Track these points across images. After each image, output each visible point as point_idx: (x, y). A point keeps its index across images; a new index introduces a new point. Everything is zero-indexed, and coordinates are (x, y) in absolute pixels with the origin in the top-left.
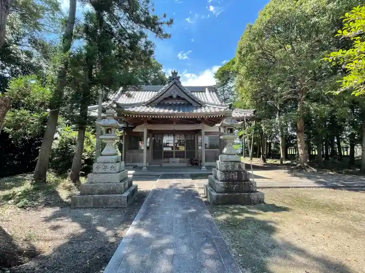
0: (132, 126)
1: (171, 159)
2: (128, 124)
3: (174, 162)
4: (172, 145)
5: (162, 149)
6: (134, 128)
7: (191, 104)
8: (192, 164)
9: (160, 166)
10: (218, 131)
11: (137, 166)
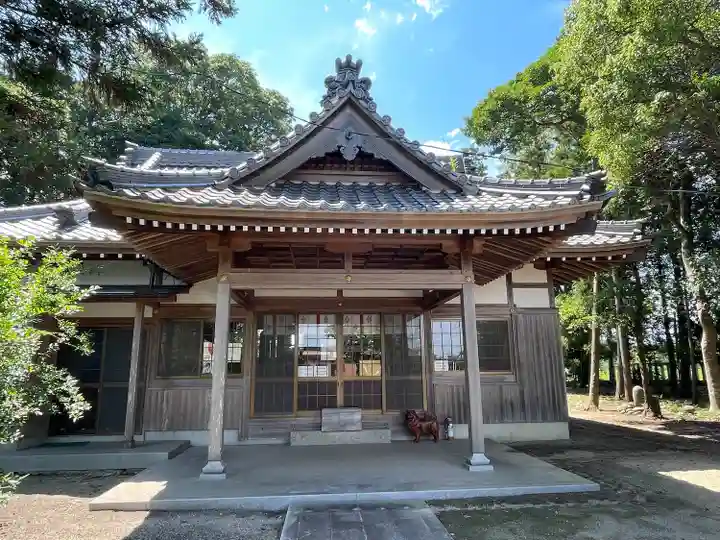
0: (177, 283)
1: (329, 416)
2: (158, 272)
3: (341, 427)
4: (334, 356)
5: (291, 372)
6: (185, 289)
7: (417, 186)
8: (411, 431)
9: (279, 441)
10: (504, 300)
11: (187, 445)
